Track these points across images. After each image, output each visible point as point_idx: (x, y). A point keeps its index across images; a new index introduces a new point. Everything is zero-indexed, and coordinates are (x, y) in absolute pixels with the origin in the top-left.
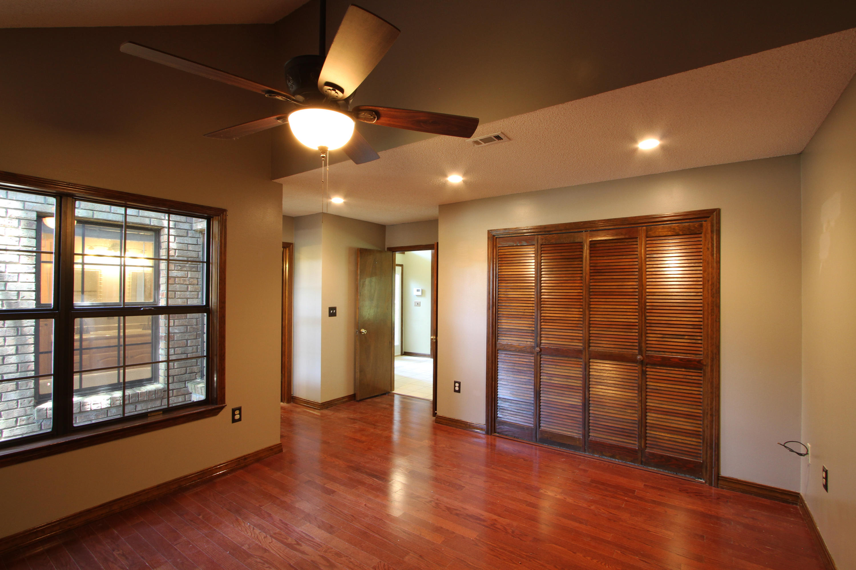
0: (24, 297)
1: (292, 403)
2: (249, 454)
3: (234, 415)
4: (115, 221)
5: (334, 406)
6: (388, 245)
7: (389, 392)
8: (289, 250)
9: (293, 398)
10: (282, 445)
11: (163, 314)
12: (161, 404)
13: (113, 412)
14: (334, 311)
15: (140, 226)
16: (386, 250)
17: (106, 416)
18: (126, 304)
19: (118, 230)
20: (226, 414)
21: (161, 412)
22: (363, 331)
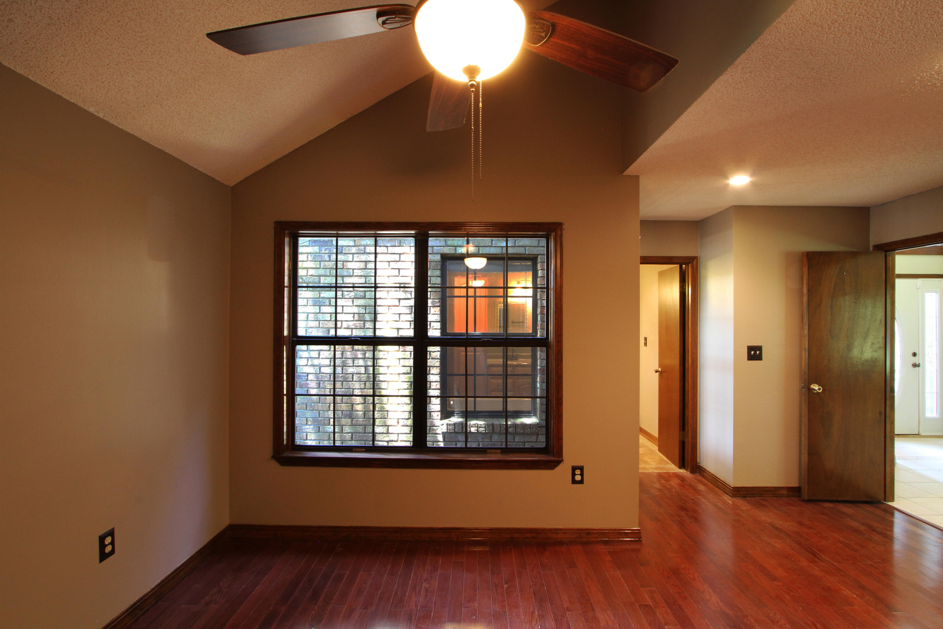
0: (433, 327)
1: (698, 474)
2: (594, 530)
3: (574, 475)
4: (496, 254)
5: (759, 497)
6: (874, 240)
7: (880, 502)
8: (692, 267)
9: (699, 468)
10: (640, 532)
11: (500, 346)
12: (537, 440)
13: (495, 438)
14: (758, 352)
15: (517, 256)
16: (871, 249)
17: (490, 441)
18: (508, 334)
19: (501, 262)
20: (564, 470)
21: (500, 451)
22: (814, 388)
